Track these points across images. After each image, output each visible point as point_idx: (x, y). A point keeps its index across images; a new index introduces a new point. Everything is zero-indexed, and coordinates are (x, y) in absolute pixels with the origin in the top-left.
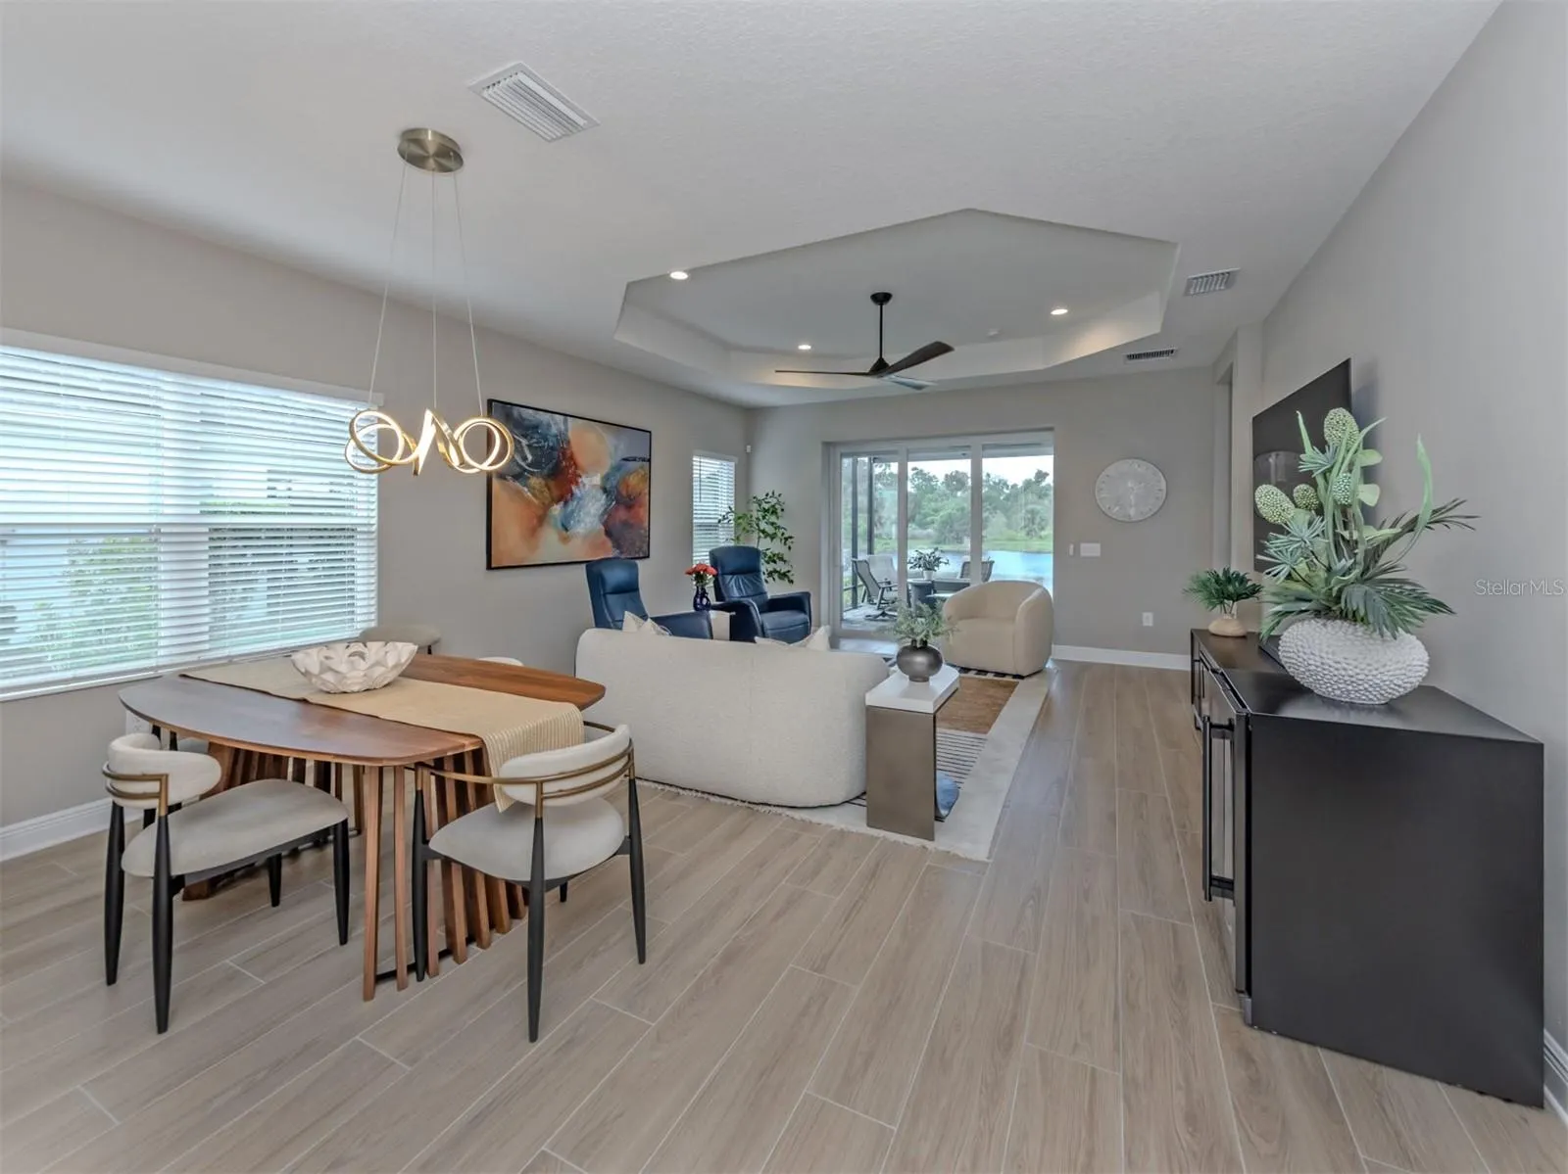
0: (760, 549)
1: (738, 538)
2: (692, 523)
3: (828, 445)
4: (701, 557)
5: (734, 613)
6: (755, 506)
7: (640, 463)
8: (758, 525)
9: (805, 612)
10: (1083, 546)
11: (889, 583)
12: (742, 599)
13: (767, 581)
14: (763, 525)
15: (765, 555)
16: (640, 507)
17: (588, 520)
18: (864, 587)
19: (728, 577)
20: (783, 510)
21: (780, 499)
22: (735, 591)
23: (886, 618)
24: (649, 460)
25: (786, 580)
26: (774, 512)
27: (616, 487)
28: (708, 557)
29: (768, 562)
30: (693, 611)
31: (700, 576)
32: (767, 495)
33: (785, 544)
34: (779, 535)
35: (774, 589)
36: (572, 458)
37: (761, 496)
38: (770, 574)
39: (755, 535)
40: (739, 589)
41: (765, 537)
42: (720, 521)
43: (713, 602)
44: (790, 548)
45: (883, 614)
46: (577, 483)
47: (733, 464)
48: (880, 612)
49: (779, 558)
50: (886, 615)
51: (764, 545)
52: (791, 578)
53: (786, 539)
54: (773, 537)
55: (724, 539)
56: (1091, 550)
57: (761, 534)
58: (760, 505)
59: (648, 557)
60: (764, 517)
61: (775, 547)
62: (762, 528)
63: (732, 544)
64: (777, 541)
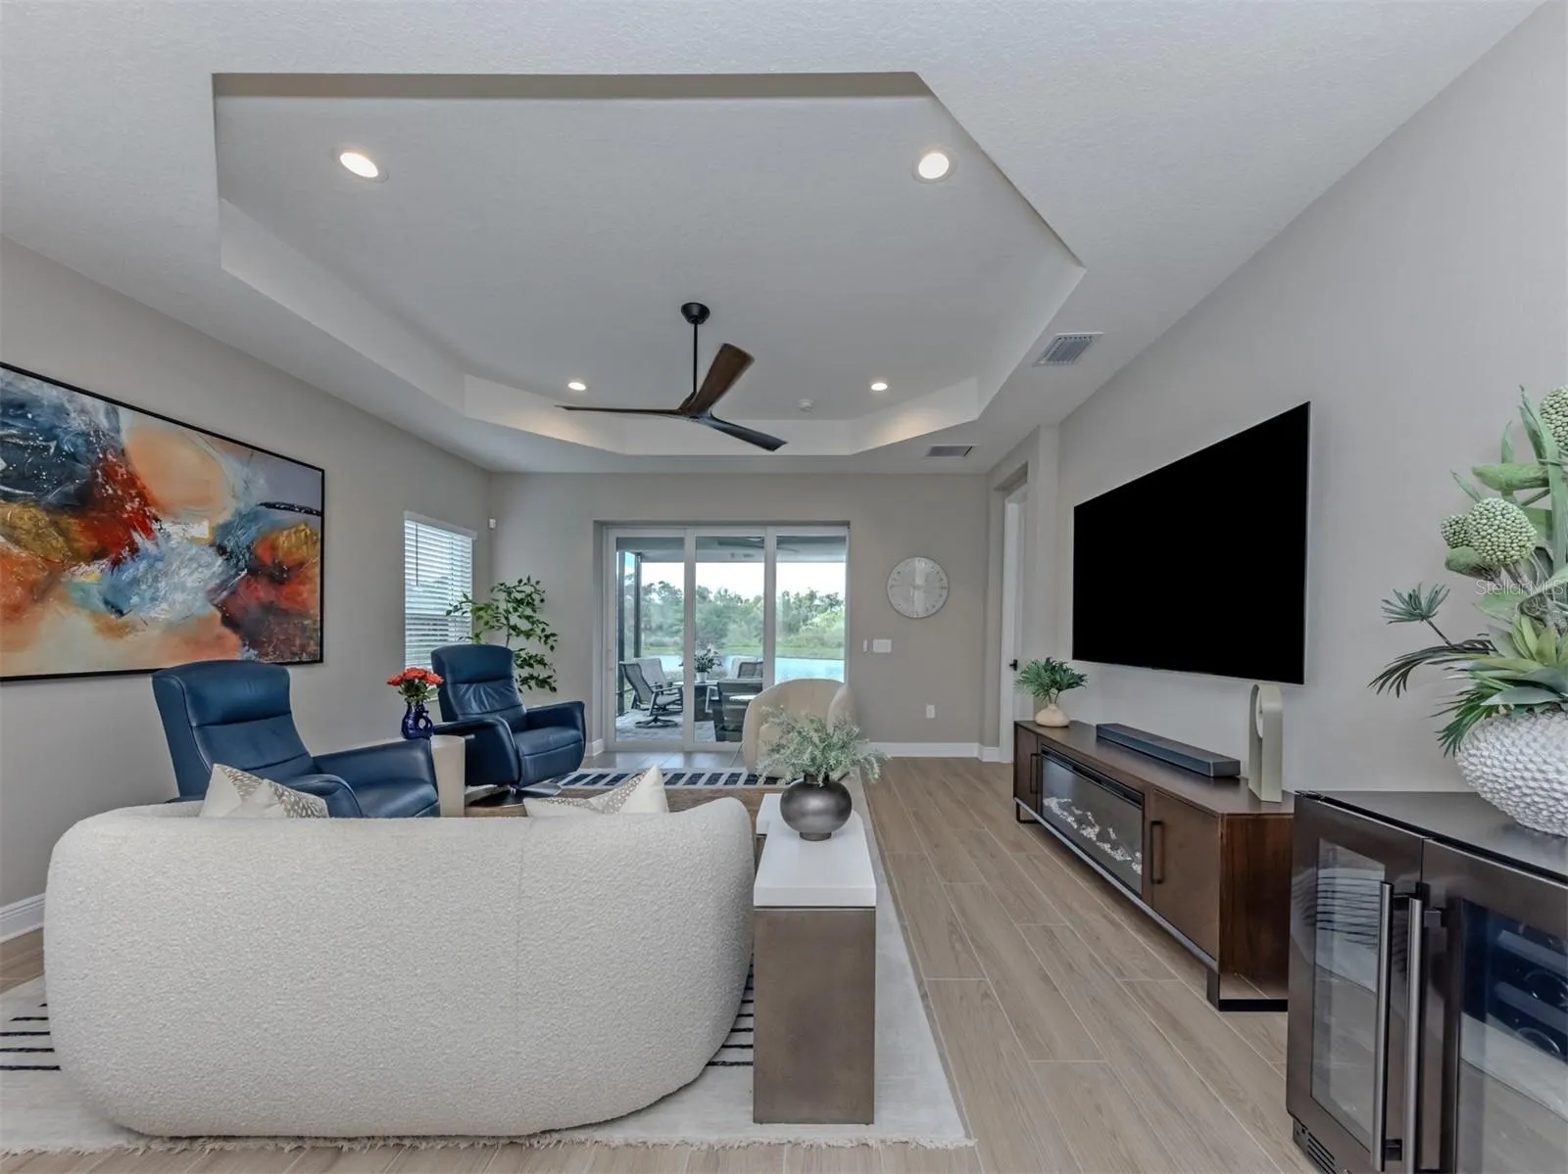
0: (511, 647)
1: (477, 636)
2: (404, 614)
3: (601, 526)
4: (418, 659)
5: (472, 736)
6: (503, 596)
7: (302, 516)
8: (507, 618)
9: (576, 728)
10: (876, 642)
11: (661, 687)
12: (485, 716)
13: (520, 691)
14: (514, 619)
15: (519, 656)
16: (302, 583)
17: (179, 597)
18: (634, 692)
19: (464, 687)
20: (542, 601)
21: (538, 587)
22: (474, 705)
23: (659, 723)
24: (321, 514)
25: (548, 687)
26: (530, 604)
27: (248, 547)
28: (430, 661)
29: (521, 666)
30: (402, 739)
31: (412, 686)
32: (520, 581)
33: (546, 642)
34: (538, 631)
35: (531, 700)
36: (131, 481)
37: (511, 582)
38: (525, 681)
39: (505, 631)
40: (481, 703)
41: (518, 635)
42: (449, 612)
43: (437, 720)
44: (552, 648)
45: (656, 720)
46: (148, 531)
47: (470, 540)
48: (651, 718)
49: (536, 661)
50: (659, 720)
51: (515, 644)
52: (553, 685)
53: (547, 637)
54: (528, 634)
55: (457, 635)
56: (882, 646)
57: (511, 631)
58: (509, 594)
59: (321, 660)
60: (516, 610)
61: (533, 647)
62: (512, 623)
63: (470, 642)
64: (534, 640)
